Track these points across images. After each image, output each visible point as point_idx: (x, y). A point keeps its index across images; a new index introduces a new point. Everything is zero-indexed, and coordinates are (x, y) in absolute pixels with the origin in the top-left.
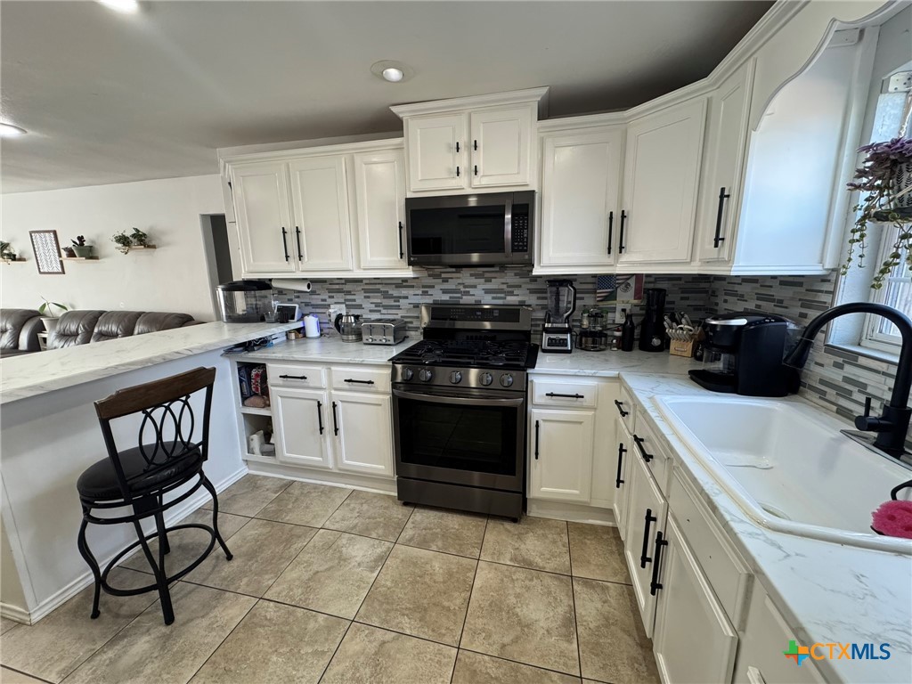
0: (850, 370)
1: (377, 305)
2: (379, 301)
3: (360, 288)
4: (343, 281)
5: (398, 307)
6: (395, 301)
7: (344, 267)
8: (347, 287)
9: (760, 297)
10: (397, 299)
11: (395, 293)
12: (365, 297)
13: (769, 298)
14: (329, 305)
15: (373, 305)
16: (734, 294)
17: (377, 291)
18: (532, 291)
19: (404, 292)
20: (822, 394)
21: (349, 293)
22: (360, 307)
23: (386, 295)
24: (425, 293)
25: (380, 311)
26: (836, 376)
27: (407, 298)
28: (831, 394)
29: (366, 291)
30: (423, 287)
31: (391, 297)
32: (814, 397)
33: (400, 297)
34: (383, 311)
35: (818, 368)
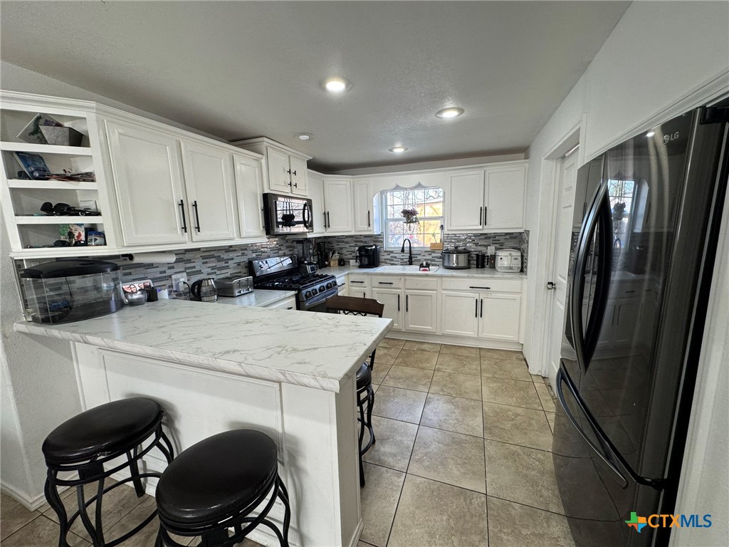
0: (392, 255)
1: (213, 268)
2: (214, 265)
3: (198, 256)
4: (183, 252)
5: (227, 267)
6: (225, 263)
7: (228, 237)
8: (187, 256)
9: (355, 241)
10: (227, 261)
11: (225, 256)
12: (204, 263)
13: (361, 242)
14: (170, 276)
15: (210, 269)
16: (343, 242)
17: (213, 257)
18: (288, 247)
19: (231, 255)
20: (386, 263)
21: (189, 261)
22: (199, 272)
23: (219, 259)
24: (243, 254)
25: (215, 273)
26: (389, 257)
27: (233, 259)
28: (388, 261)
29: (204, 258)
30: (242, 250)
31: (222, 260)
32: (384, 264)
33: (229, 259)
34: (218, 273)
35: (383, 257)
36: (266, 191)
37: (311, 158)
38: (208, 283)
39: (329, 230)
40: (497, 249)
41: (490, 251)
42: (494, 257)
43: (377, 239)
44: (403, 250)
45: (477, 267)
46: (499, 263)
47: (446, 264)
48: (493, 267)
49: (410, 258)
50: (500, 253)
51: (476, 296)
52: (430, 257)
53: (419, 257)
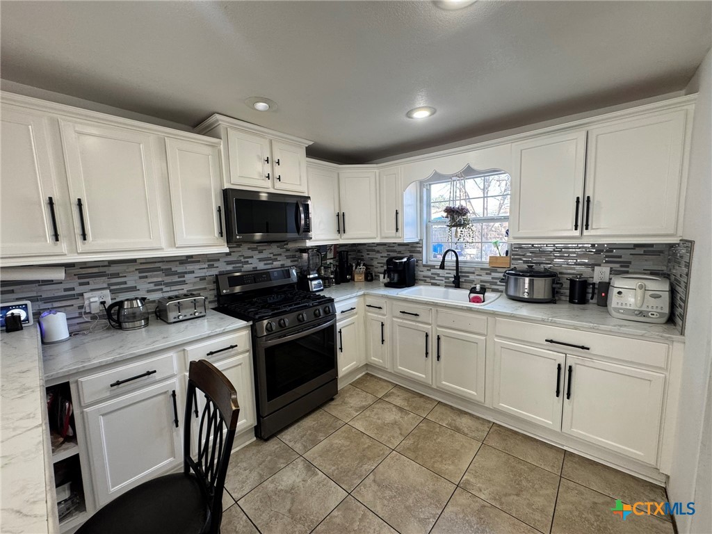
0: (433, 271)
1: (157, 284)
2: (160, 279)
3: (132, 269)
4: (107, 264)
5: (184, 283)
6: (179, 277)
7: (155, 246)
8: (113, 269)
9: (388, 251)
10: (182, 274)
11: (180, 269)
12: (141, 278)
13: (394, 251)
14: (82, 295)
15: (152, 285)
16: (374, 251)
17: (158, 269)
18: (288, 257)
19: (190, 267)
20: (425, 281)
21: (117, 275)
22: (134, 289)
23: (169, 272)
24: (211, 266)
25: (162, 289)
26: (429, 274)
27: (193, 272)
28: (428, 280)
29: (141, 271)
30: (209, 261)
31: (175, 273)
32: (422, 282)
33: (186, 273)
34: (165, 289)
35: (422, 273)
36: (226, 186)
37: (311, 143)
38: (132, 304)
39: (345, 236)
40: (613, 272)
41: (600, 274)
42: (606, 287)
43: (413, 248)
44: (442, 267)
45: (571, 301)
46: (614, 301)
47: (512, 292)
48: (603, 303)
49: (457, 278)
50: (618, 283)
51: (560, 358)
52: (488, 278)
53: (472, 277)
